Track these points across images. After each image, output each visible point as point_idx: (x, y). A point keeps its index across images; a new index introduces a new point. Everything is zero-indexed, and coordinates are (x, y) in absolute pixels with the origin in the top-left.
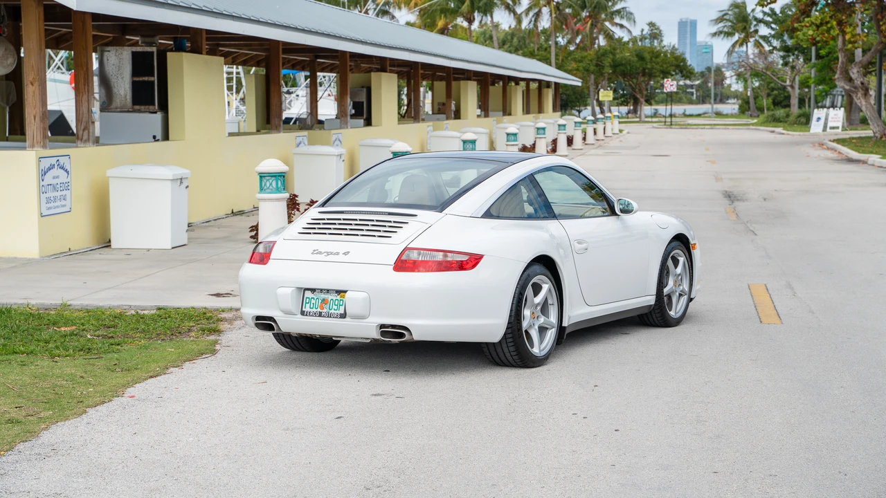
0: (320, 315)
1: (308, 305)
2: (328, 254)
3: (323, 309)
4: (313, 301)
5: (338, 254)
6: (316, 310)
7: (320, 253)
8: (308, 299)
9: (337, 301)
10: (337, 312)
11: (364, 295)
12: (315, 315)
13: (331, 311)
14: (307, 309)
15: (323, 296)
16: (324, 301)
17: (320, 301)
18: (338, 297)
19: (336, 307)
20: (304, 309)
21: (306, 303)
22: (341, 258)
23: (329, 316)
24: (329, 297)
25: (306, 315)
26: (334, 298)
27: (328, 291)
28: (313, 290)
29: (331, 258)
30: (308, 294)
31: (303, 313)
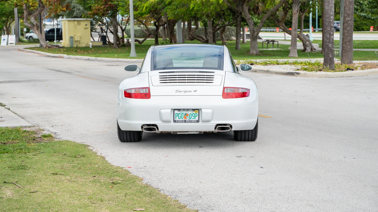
0: (185, 122)
1: (177, 117)
2: (185, 92)
3: (186, 118)
4: (180, 115)
5: (191, 91)
6: (182, 119)
7: (180, 92)
8: (177, 115)
9: (193, 114)
10: (194, 120)
11: (210, 111)
12: (182, 122)
13: (191, 120)
14: (177, 119)
15: (185, 112)
16: (186, 115)
17: (184, 115)
18: (194, 112)
19: (193, 117)
20: (175, 119)
21: (176, 116)
22: (193, 93)
23: (191, 122)
24: (189, 113)
25: (177, 122)
26: (192, 113)
27: (188, 110)
28: (179, 110)
29: (187, 94)
30: (176, 112)
31: (175, 121)
